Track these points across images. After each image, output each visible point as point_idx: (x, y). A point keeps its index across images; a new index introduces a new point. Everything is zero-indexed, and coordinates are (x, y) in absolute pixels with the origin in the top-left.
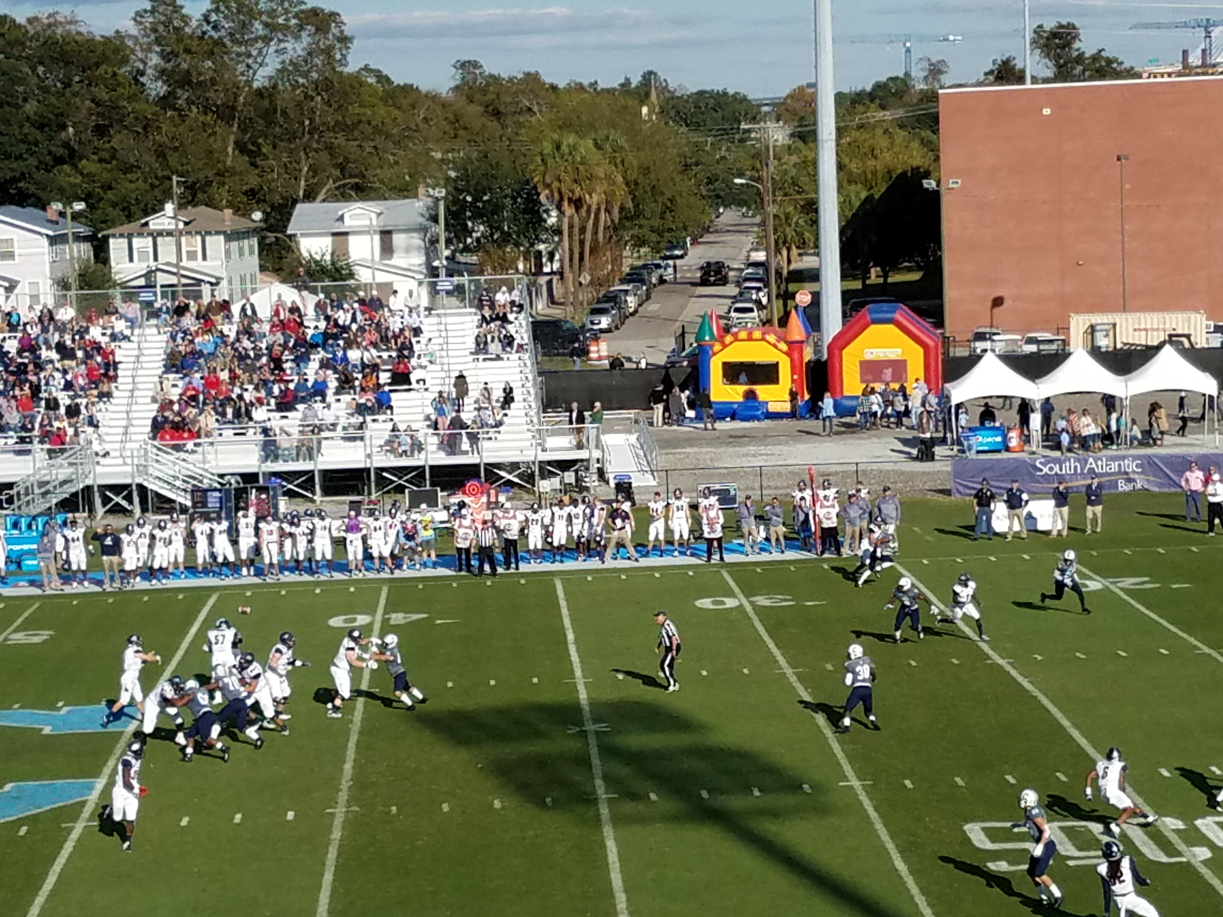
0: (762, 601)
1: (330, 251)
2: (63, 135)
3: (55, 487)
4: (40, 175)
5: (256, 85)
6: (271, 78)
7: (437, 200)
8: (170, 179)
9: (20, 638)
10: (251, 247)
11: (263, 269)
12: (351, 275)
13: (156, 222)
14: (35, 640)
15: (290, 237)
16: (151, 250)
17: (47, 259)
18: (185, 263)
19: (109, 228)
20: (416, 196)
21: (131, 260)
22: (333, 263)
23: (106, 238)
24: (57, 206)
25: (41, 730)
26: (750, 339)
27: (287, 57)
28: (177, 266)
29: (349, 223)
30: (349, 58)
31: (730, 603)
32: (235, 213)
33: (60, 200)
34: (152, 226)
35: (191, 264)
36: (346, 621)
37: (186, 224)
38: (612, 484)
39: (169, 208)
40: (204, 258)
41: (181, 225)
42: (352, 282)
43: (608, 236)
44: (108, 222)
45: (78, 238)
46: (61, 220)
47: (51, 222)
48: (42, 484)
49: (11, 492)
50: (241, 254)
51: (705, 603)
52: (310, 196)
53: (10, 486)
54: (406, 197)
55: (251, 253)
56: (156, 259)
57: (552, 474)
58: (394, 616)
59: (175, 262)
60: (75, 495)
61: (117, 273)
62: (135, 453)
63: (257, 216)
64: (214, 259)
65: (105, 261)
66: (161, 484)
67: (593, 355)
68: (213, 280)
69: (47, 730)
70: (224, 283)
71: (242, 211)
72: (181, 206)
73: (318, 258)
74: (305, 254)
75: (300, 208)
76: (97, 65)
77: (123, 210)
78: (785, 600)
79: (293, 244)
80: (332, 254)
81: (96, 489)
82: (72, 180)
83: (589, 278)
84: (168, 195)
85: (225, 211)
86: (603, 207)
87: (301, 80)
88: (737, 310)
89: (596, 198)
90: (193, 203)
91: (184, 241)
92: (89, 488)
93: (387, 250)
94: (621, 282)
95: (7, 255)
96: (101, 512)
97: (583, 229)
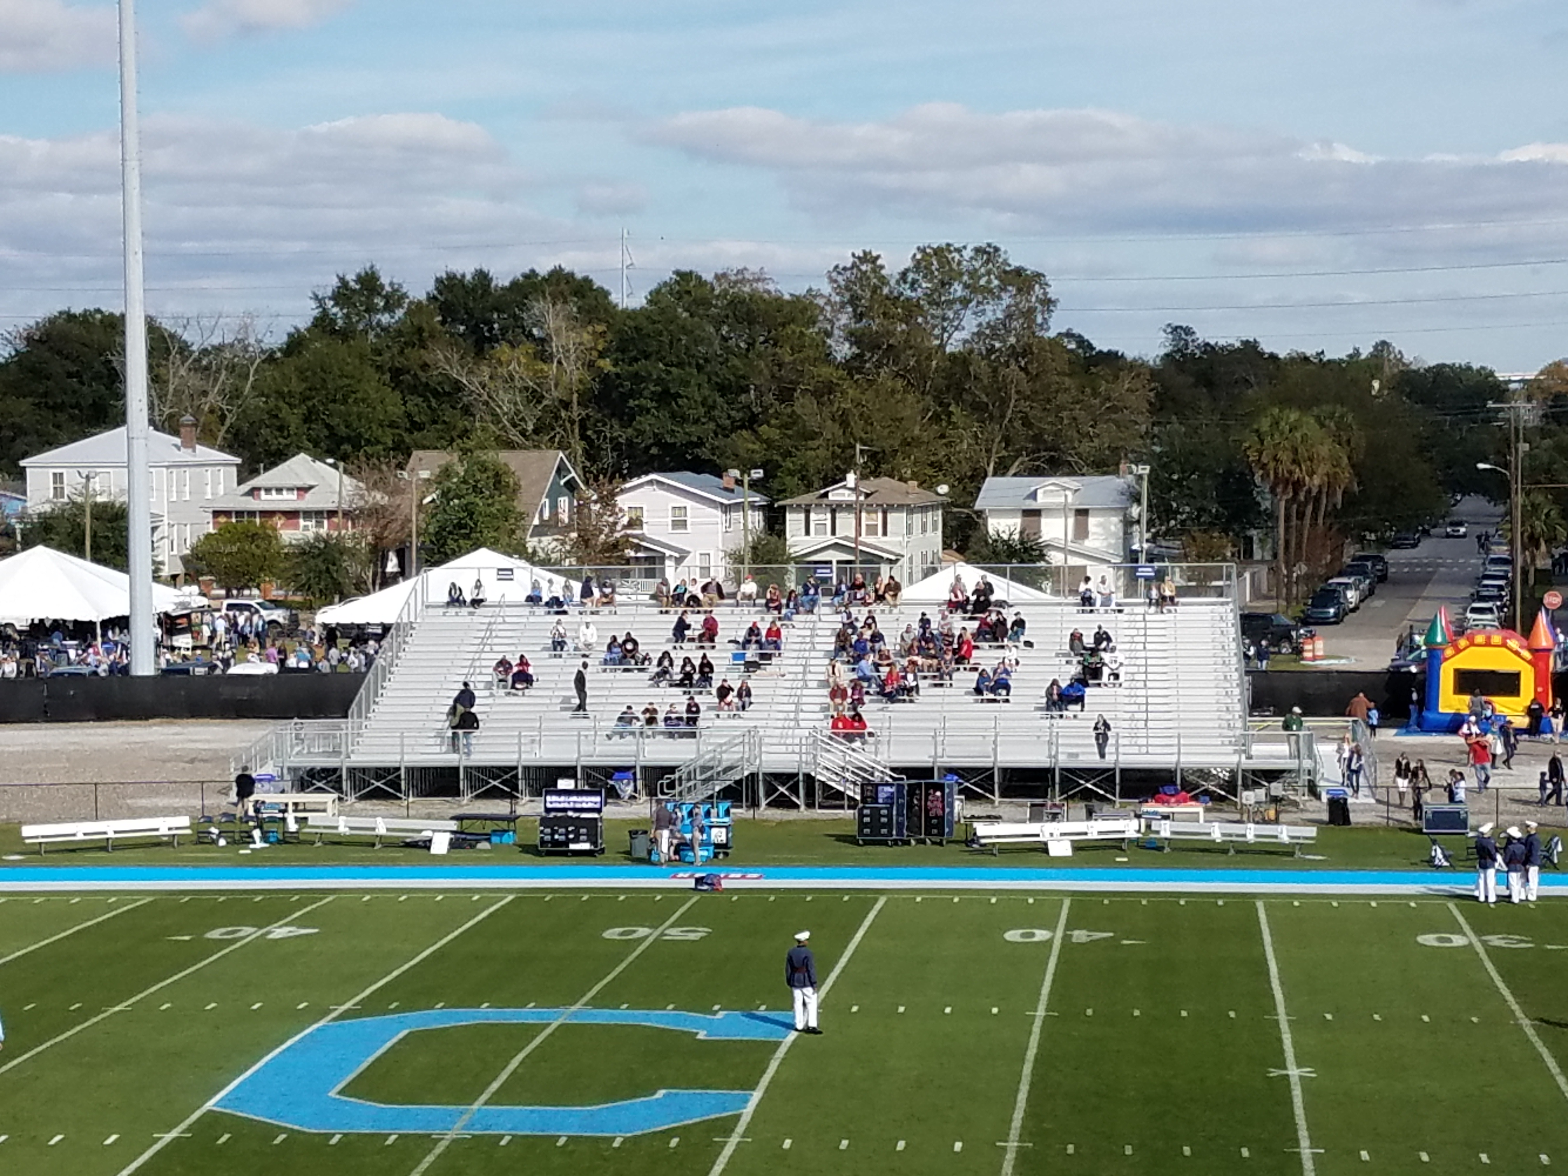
0: (1496, 941)
1: (1018, 530)
2: (743, 398)
3: (718, 773)
4: (720, 442)
5: (948, 349)
6: (965, 341)
7: (1140, 477)
8: (854, 447)
9: (675, 933)
10: (935, 523)
11: (946, 546)
12: (1042, 557)
13: (838, 495)
14: (692, 936)
15: (980, 513)
16: (829, 523)
17: (721, 528)
18: (863, 538)
19: (786, 498)
20: (1116, 472)
21: (807, 532)
22: (1022, 542)
23: (783, 509)
24: (735, 473)
25: (697, 1034)
26: (1488, 644)
27: (984, 320)
28: (856, 541)
29: (1042, 500)
30: (1051, 322)
31: (1458, 941)
32: (920, 485)
33: (737, 467)
34: (831, 497)
35: (871, 540)
36: (1023, 935)
37: (867, 495)
38: (1325, 798)
39: (851, 479)
40: (885, 533)
41: (862, 498)
42: (1043, 564)
43: (1328, 522)
44: (783, 492)
45: (753, 507)
46: (737, 488)
47: (726, 489)
48: (704, 769)
49: (672, 776)
50: (924, 530)
51: (1429, 940)
52: (1001, 469)
53: (672, 770)
54: (1105, 473)
55: (935, 529)
56: (833, 532)
57: (1257, 785)
58: (1076, 933)
59: (853, 535)
60: (739, 782)
61: (790, 547)
62: (804, 741)
63: (943, 489)
64: (896, 534)
65: (782, 534)
66: (828, 774)
67: (1307, 655)
68: (893, 557)
69: (701, 1036)
70: (904, 561)
71: (928, 484)
72: (863, 477)
73: (1005, 537)
74: (991, 531)
75: (991, 483)
76: (784, 325)
77: (801, 479)
78: (1522, 941)
79: (981, 521)
80: (1021, 533)
81: (761, 777)
82: (751, 446)
83: (1305, 570)
84: (849, 464)
85: (910, 482)
86: (1325, 490)
87: (998, 345)
88: (1474, 610)
89: (1317, 481)
90: (876, 474)
91: (864, 515)
92: (753, 776)
93: (1082, 532)
94: (1340, 574)
95: (680, 524)
96: (763, 803)
97: (1301, 516)
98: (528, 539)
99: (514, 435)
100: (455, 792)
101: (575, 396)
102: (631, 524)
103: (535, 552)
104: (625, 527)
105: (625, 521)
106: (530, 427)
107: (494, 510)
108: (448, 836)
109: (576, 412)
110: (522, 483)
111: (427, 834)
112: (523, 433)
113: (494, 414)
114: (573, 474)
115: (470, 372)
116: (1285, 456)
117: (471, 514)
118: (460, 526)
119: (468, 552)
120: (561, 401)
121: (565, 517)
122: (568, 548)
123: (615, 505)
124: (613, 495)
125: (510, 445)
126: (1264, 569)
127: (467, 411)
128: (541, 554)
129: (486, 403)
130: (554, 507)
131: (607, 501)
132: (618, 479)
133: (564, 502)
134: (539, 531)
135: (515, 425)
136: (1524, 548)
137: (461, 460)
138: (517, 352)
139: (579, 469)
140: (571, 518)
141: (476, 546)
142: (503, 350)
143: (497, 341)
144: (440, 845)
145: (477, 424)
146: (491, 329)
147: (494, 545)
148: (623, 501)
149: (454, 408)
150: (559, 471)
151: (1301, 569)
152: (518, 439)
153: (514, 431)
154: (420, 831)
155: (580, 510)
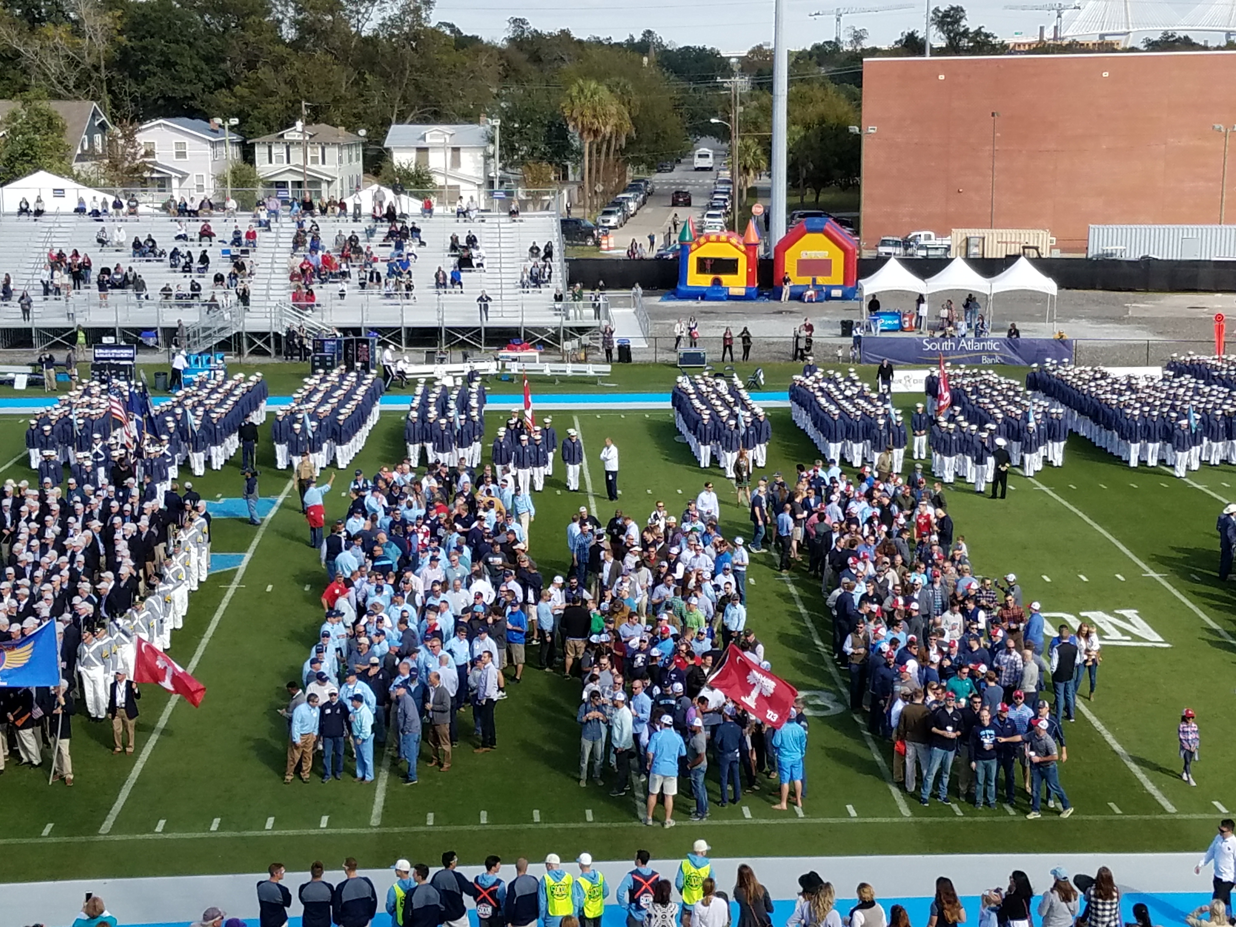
1: (414, 162)
2: (222, 66)
3: (214, 332)
4: (207, 97)
5: (363, 34)
6: (374, 30)
7: (494, 127)
8: (300, 102)
10: (358, 155)
11: (366, 171)
12: (430, 180)
13: (290, 135)
15: (387, 149)
16: (285, 155)
17: (210, 158)
18: (309, 165)
19: (255, 137)
20: (478, 122)
21: (270, 161)
22: (416, 171)
23: (253, 145)
24: (219, 121)
26: (718, 241)
27: (386, 15)
28: (303, 167)
29: (429, 141)
30: (431, 17)
32: (347, 129)
33: (220, 116)
34: (286, 137)
35: (314, 167)
37: (311, 136)
39: (299, 125)
40: (324, 163)
41: (307, 138)
42: (430, 185)
43: (617, 155)
44: (253, 133)
45: (232, 143)
46: (220, 130)
47: (213, 131)
48: (204, 329)
50: (350, 160)
52: (401, 119)
54: (470, 123)
55: (357, 159)
56: (288, 162)
57: (572, 337)
59: (302, 163)
60: (229, 339)
61: (260, 171)
62: (273, 310)
63: (362, 132)
64: (331, 163)
65: (252, 162)
67: (604, 247)
68: (330, 179)
70: (338, 182)
71: (352, 128)
72: (308, 123)
73: (405, 167)
74: (396, 163)
75: (394, 129)
76: (248, 15)
77: (265, 124)
79: (388, 155)
80: (416, 165)
81: (245, 334)
82: (229, 100)
83: (602, 188)
84: (298, 114)
85: (339, 128)
86: (614, 135)
87: (396, 32)
88: (709, 216)
89: (609, 129)
90: (316, 121)
91: (309, 149)
92: (239, 334)
93: (456, 162)
94: (625, 191)
95: (181, 155)
96: (247, 351)
97: (599, 151)
98: (74, 164)
99: (60, 89)
100: (30, 345)
101: (103, 63)
102: (147, 154)
103: (79, 175)
104: (142, 156)
105: (142, 152)
106: (71, 84)
107: (48, 143)
108: (25, 377)
109: (103, 74)
110: (68, 125)
111: (11, 376)
112: (66, 87)
113: (45, 75)
114: (104, 118)
115: (26, 43)
116: (588, 113)
117: (31, 147)
118: (24, 154)
119: (31, 173)
120: (93, 66)
121: (99, 149)
122: (103, 170)
123: (134, 141)
124: (133, 133)
125: (58, 97)
126: (576, 187)
127: (24, 72)
128: (83, 175)
129: (38, 66)
130: (91, 141)
131: (129, 137)
132: (136, 124)
133: (98, 138)
134: (81, 158)
135: (61, 83)
136: (740, 174)
137: (23, 107)
138: (61, 29)
139: (108, 114)
140: (104, 150)
141: (37, 169)
142: (48, 28)
143: (44, 21)
144: (21, 383)
145: (33, 82)
146: (40, 13)
147: (49, 169)
148: (140, 138)
149: (15, 68)
150: (93, 115)
151: (600, 188)
152: (63, 92)
153: (59, 86)
154: (6, 373)
155: (111, 143)
